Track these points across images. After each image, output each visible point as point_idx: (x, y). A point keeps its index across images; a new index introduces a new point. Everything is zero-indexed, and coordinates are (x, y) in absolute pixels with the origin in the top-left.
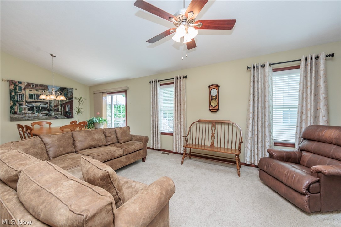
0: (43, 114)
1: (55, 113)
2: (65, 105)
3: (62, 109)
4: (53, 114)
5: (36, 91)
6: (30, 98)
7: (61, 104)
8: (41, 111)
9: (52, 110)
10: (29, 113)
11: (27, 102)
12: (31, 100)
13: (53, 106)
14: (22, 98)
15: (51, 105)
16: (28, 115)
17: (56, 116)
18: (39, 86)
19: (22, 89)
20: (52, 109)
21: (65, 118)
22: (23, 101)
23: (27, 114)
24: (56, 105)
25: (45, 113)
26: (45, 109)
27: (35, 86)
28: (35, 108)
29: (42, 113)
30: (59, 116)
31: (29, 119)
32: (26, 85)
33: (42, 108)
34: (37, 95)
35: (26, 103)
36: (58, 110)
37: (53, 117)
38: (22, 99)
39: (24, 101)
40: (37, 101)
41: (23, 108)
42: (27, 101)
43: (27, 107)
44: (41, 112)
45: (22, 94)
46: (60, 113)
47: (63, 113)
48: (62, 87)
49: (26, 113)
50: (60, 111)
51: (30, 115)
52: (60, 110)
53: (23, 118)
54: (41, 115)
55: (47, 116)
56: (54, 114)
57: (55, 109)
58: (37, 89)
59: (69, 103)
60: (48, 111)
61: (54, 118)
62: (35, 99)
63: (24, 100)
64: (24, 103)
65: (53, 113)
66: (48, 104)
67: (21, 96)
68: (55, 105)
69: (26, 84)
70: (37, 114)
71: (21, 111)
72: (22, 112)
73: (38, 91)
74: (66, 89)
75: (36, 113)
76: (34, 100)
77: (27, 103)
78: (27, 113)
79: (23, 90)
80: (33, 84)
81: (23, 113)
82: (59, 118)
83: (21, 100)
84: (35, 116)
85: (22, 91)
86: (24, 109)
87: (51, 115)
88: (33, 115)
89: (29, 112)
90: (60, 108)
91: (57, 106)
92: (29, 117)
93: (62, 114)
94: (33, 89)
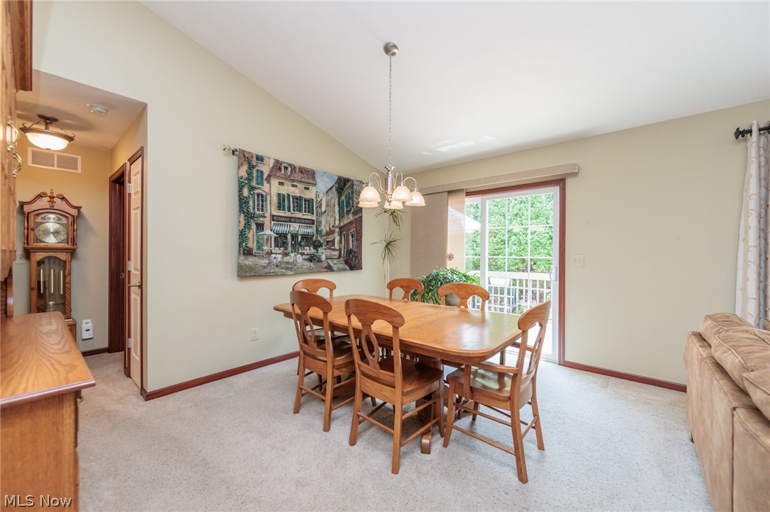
0: (304, 256)
1: (328, 254)
2: (346, 230)
3: (341, 242)
4: (323, 257)
5: (293, 186)
6: (279, 208)
7: (340, 228)
8: (301, 246)
9: (320, 245)
10: (276, 254)
11: (273, 220)
12: (281, 213)
13: (324, 233)
14: (262, 205)
15: (319, 229)
16: (275, 258)
17: (329, 261)
18: (297, 170)
19: (265, 177)
20: (322, 241)
21: (344, 270)
22: (264, 217)
23: (273, 256)
24: (330, 229)
25: (307, 254)
26: (307, 238)
27: (290, 169)
28: (289, 237)
29: (302, 254)
30: (335, 262)
31: (277, 270)
32: (273, 168)
33: (305, 237)
34: (294, 198)
35: (271, 223)
36: (334, 244)
37: (325, 264)
38: (262, 210)
39: (268, 215)
40: (293, 216)
41: (265, 237)
42: (273, 216)
43: (272, 233)
44: (300, 251)
45: (264, 194)
46: (337, 253)
47: (342, 252)
48: (342, 178)
49: (272, 253)
50: (338, 248)
51: (279, 257)
52: (337, 246)
53: (265, 267)
54: (300, 259)
55: (311, 261)
56: (326, 255)
57: (328, 242)
58: (293, 181)
59: (354, 225)
60: (314, 249)
61: (326, 268)
62: (289, 211)
63: (267, 211)
64: (267, 221)
65: (323, 253)
66: (314, 226)
67: (262, 201)
68: (328, 230)
69: (272, 163)
70: (292, 255)
71: (259, 248)
72: (263, 250)
73: (296, 186)
74: (349, 184)
75: (292, 252)
76: (288, 214)
77: (273, 222)
78: (273, 251)
79: (265, 182)
80: (285, 165)
81: (264, 252)
82: (335, 268)
83: (261, 212)
84: (288, 263)
85: (263, 185)
86: (267, 239)
87: (320, 261)
88: (286, 259)
89: (277, 250)
90: (337, 239)
91: (331, 232)
92: (277, 266)
93: (340, 256)
94: (285, 179)
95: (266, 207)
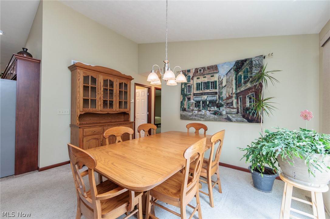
0: (211, 112)
1: (228, 111)
2: (243, 95)
3: (237, 103)
4: (224, 113)
5: (204, 77)
6: (197, 90)
7: (236, 94)
8: (209, 106)
9: (222, 106)
10: (195, 110)
11: (194, 95)
12: (198, 92)
13: (225, 98)
14: (190, 90)
15: (221, 96)
16: (195, 112)
17: (229, 115)
18: (206, 69)
19: (191, 78)
20: (223, 103)
21: (243, 122)
22: (191, 95)
23: (194, 111)
24: (229, 95)
25: (213, 111)
26: (213, 103)
27: (202, 70)
28: (201, 102)
29: (210, 111)
30: (234, 116)
31: (196, 118)
32: (194, 73)
33: (211, 102)
34: (204, 83)
35: (193, 97)
36: (233, 105)
37: (224, 117)
38: (190, 92)
39: (192, 94)
40: (204, 92)
41: (191, 103)
42: (194, 94)
43: (194, 101)
44: (209, 109)
45: (191, 85)
46: (235, 110)
47: (240, 110)
48: (239, 61)
49: (193, 110)
50: (236, 107)
51: (196, 112)
52: (235, 106)
53: (190, 116)
54: (208, 113)
55: (215, 115)
56: (226, 111)
57: (227, 104)
58: (204, 75)
59: (253, 90)
60: (217, 108)
61: (226, 119)
62: (202, 90)
63: (191, 92)
64: (192, 96)
65: (224, 111)
66: (217, 95)
67: (190, 88)
68: (228, 96)
69: (194, 71)
70: (203, 111)
71: (189, 108)
72: (190, 109)
73: (205, 77)
74: (247, 62)
75: (203, 110)
76: (201, 92)
77: (194, 97)
78: (194, 109)
79: (191, 80)
80: (200, 69)
81: (191, 110)
82: (234, 119)
83: (189, 93)
84: (201, 115)
85: (190, 82)
86: (192, 104)
87: (221, 114)
88: (200, 113)
89: (195, 109)
90: (235, 101)
91: (230, 97)
92: (196, 116)
93: (238, 112)
94: (200, 75)
95: (191, 91)
